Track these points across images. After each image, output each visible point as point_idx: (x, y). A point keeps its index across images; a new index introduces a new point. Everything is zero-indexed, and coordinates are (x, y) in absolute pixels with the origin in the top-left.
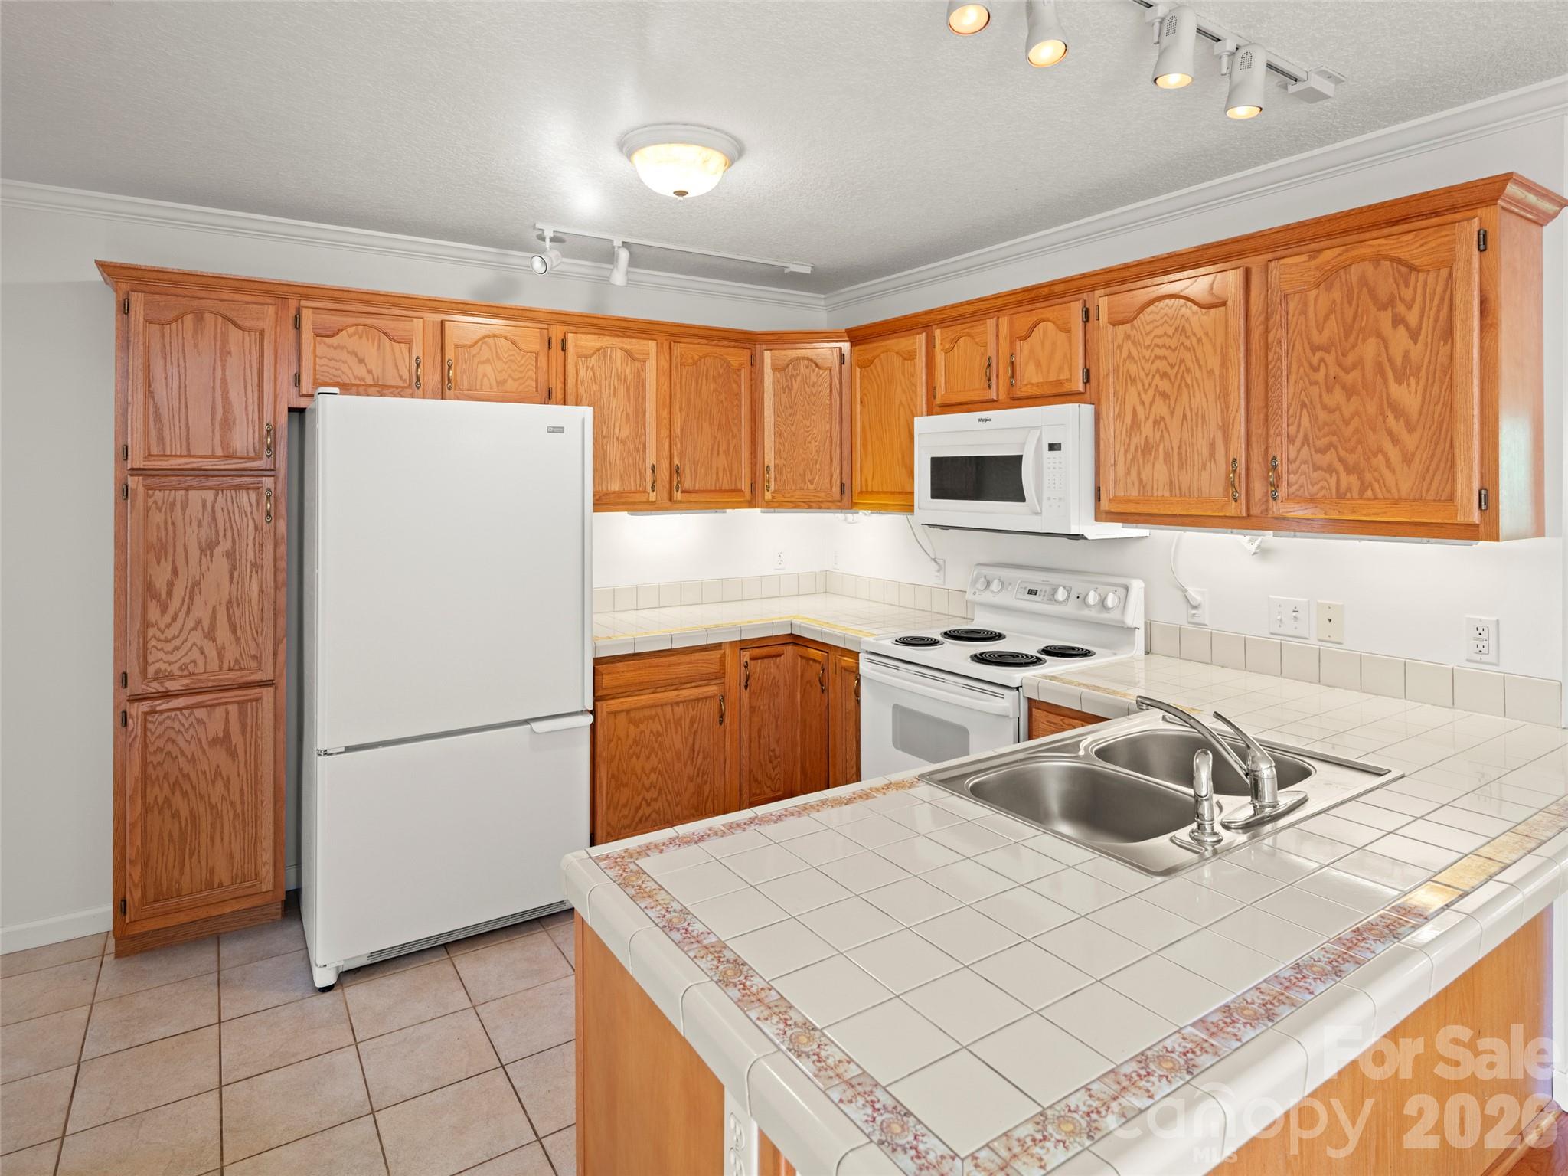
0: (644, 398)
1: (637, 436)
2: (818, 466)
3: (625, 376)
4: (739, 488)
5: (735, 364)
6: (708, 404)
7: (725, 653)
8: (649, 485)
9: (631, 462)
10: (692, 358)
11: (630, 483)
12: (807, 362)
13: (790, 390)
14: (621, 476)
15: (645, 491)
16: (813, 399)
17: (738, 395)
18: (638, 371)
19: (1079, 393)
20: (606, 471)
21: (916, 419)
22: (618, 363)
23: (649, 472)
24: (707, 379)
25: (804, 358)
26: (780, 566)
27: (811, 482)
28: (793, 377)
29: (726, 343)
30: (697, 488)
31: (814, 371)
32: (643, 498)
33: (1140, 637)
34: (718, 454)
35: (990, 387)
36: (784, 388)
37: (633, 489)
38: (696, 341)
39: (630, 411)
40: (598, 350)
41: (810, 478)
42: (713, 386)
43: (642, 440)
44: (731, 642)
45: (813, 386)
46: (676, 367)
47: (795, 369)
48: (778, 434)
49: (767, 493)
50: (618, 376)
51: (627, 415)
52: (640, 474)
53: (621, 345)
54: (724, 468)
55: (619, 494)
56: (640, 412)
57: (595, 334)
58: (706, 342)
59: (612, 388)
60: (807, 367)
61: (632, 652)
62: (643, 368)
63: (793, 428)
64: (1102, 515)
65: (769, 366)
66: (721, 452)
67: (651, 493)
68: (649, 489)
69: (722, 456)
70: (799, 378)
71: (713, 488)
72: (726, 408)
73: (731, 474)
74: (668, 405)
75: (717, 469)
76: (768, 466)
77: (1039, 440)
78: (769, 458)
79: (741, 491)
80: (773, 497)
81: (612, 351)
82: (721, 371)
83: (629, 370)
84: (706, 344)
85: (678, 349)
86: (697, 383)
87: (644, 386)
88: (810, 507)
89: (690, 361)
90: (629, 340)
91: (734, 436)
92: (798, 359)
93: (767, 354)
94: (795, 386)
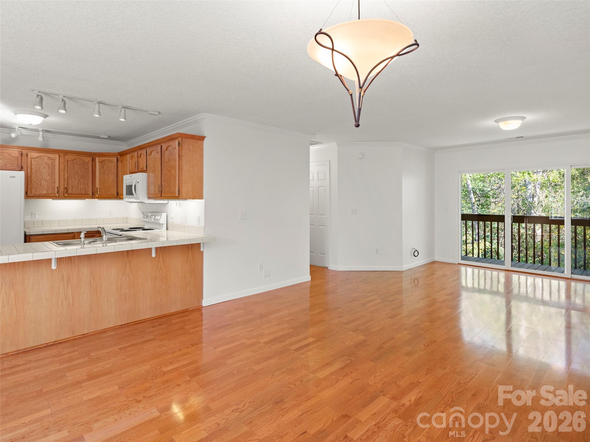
0: (55, 169)
1: (52, 179)
2: (111, 188)
3: (48, 163)
4: (88, 193)
5: (87, 161)
6: (77, 171)
7: (75, 235)
8: (56, 192)
9: (50, 186)
10: (71, 159)
11: (50, 191)
12: (108, 161)
13: (104, 168)
14: (47, 190)
15: (55, 194)
16: (110, 170)
17: (88, 169)
18: (53, 162)
19: (145, 171)
20: (41, 188)
21: (124, 176)
22: (46, 160)
23: (56, 189)
24: (77, 164)
25: (107, 160)
26: (111, 216)
27: (109, 192)
28: (104, 165)
29: (84, 155)
30: (73, 193)
31: (110, 163)
32: (54, 195)
33: (165, 226)
34: (81, 184)
35: (136, 169)
36: (101, 167)
37: (51, 193)
38: (73, 155)
39: (50, 173)
40: (39, 157)
41: (109, 191)
42: (79, 167)
43: (54, 180)
44: (77, 232)
45: (110, 167)
46: (66, 161)
47: (105, 162)
48: (100, 179)
49: (97, 195)
50: (46, 163)
51: (49, 174)
52: (53, 189)
53: (46, 155)
54: (83, 188)
55: (45, 194)
56: (53, 173)
57: (37, 152)
58: (77, 155)
59: (43, 166)
60: (108, 162)
61: (42, 233)
62: (54, 162)
63: (104, 178)
64: (149, 198)
65: (98, 161)
66: (82, 184)
67: (57, 194)
68: (56, 193)
69: (82, 185)
70: (106, 165)
71: (79, 193)
72: (84, 172)
73: (85, 190)
74: (63, 171)
75: (80, 188)
76: (97, 188)
77: (136, 181)
78: (97, 185)
79: (89, 194)
80: (99, 196)
81: (43, 157)
82: (82, 163)
83: (49, 162)
84: (77, 156)
85: (66, 157)
86: (73, 165)
87: (55, 166)
88: (109, 199)
89: (71, 160)
90: (49, 154)
91: (86, 180)
92: (105, 160)
93: (97, 158)
94: (105, 167)
